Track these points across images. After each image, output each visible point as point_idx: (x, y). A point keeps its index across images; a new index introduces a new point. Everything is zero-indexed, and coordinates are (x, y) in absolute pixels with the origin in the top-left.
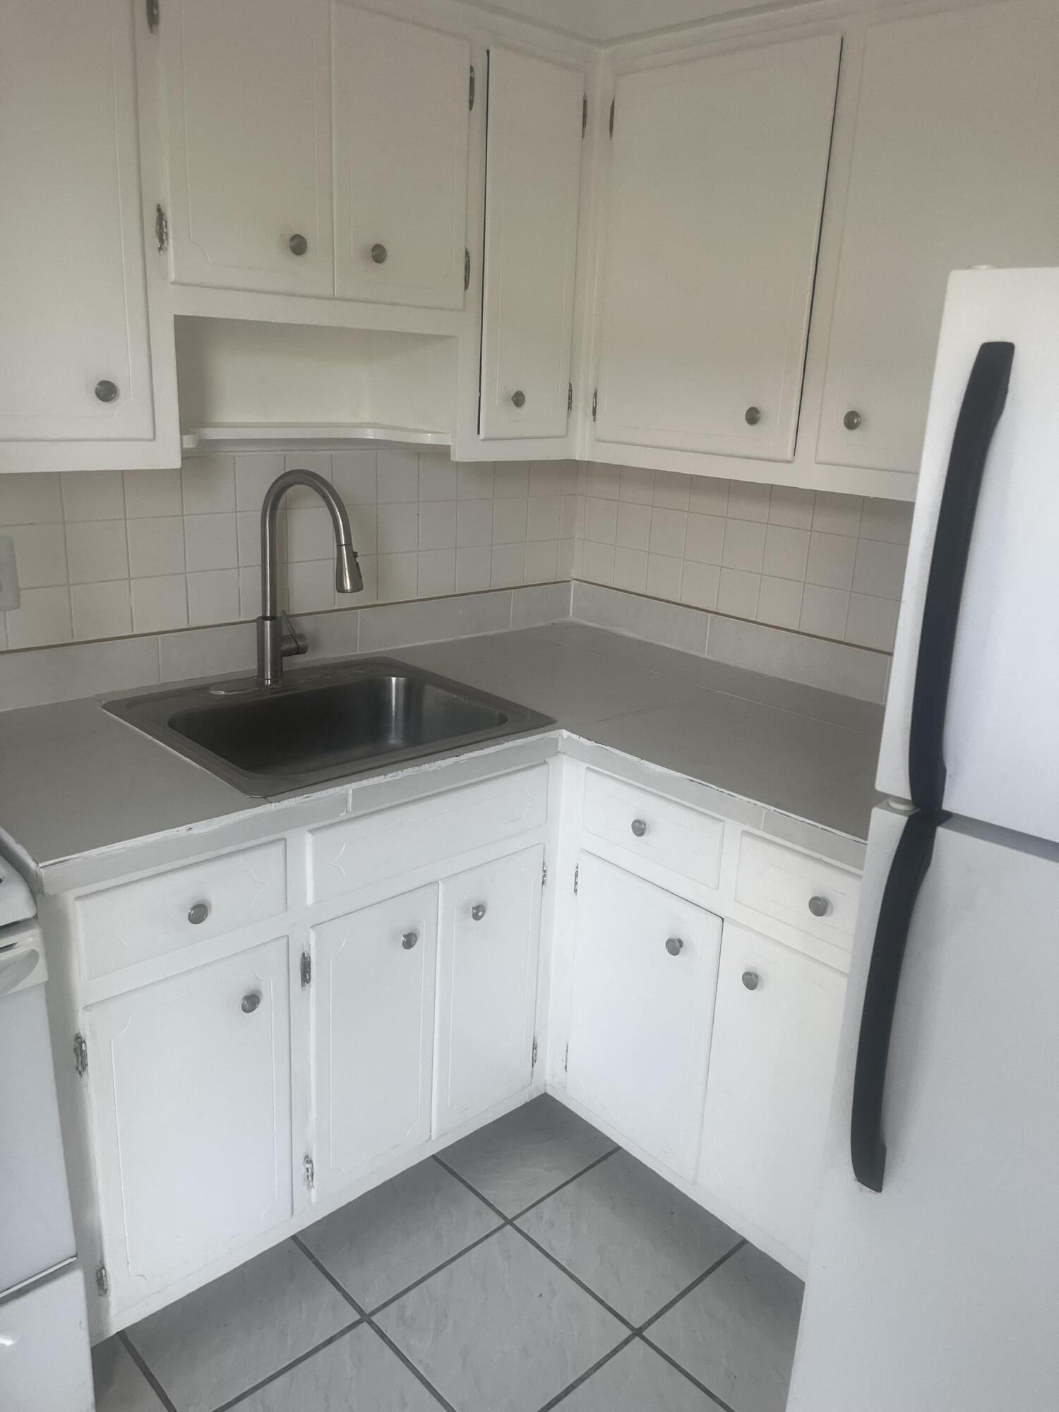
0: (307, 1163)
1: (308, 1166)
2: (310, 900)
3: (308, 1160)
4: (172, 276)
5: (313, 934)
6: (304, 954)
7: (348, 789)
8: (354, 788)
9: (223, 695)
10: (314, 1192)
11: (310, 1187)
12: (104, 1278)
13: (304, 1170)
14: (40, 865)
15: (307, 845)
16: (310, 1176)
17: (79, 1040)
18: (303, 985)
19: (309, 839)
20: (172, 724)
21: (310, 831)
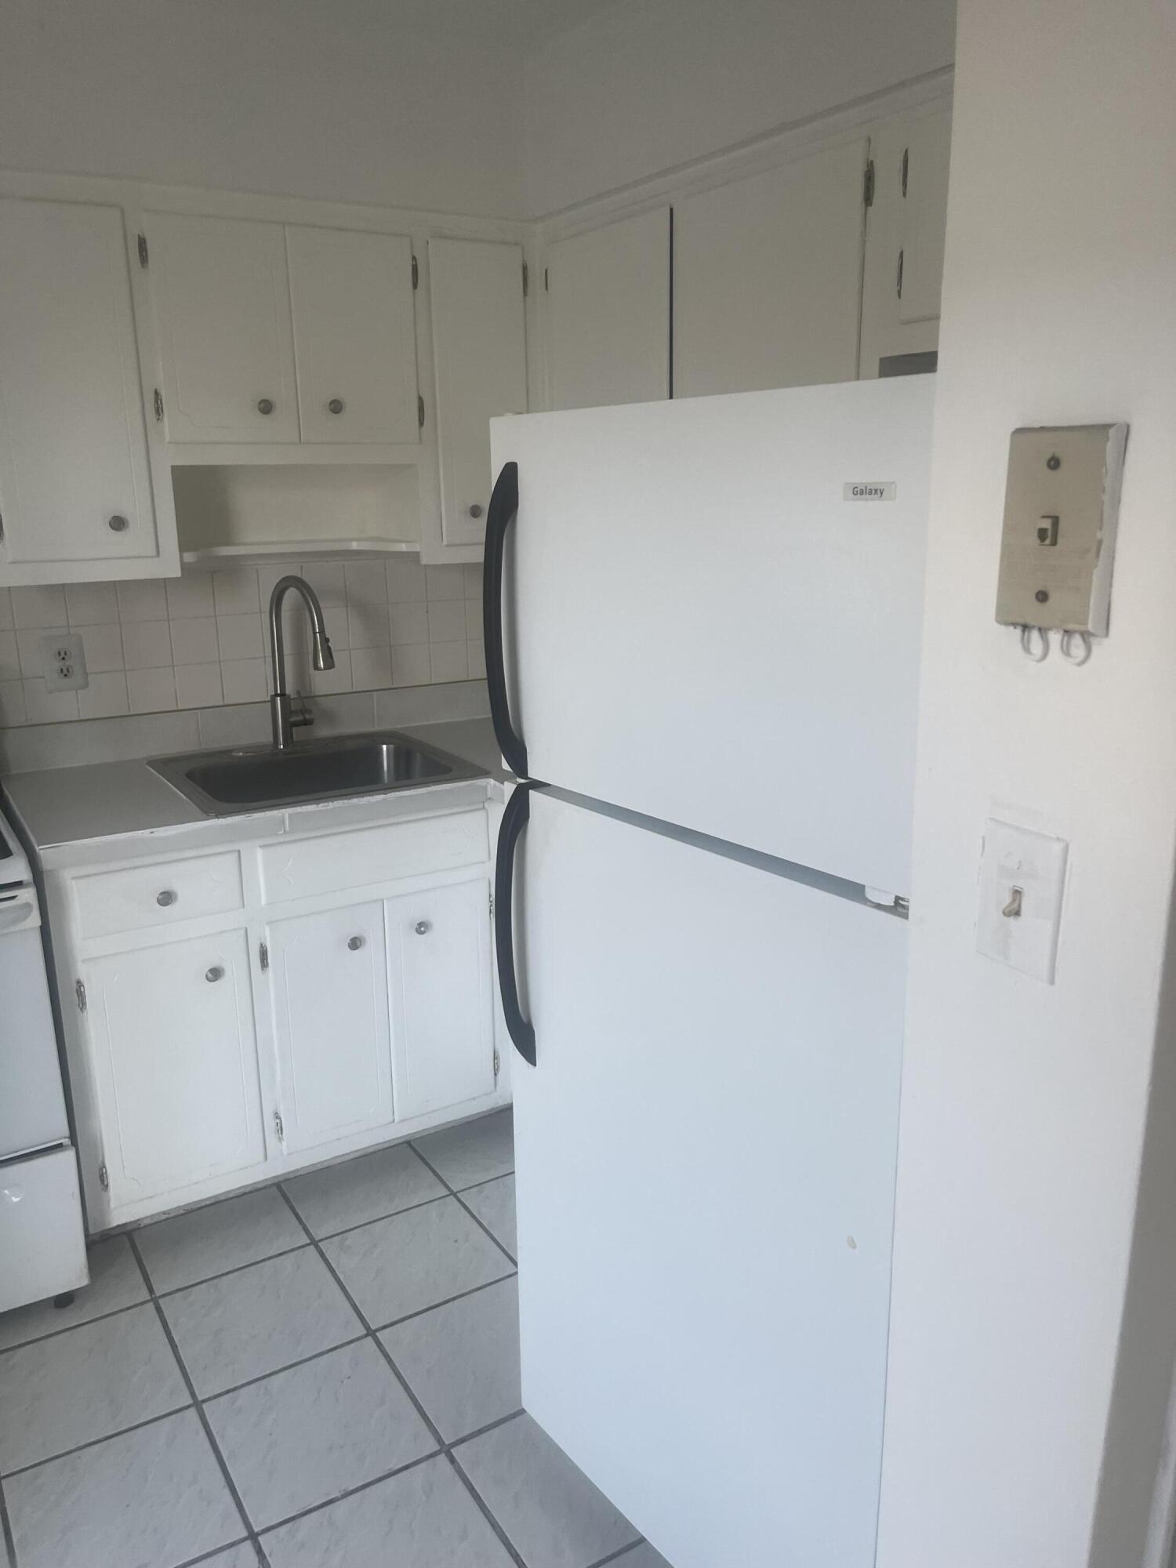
0: (277, 1118)
1: (278, 1121)
2: (263, 901)
3: (277, 1116)
4: (168, 439)
5: (267, 930)
6: (261, 945)
7: (286, 813)
8: (291, 812)
9: (240, 757)
10: (284, 1143)
11: (280, 1139)
12: (105, 1176)
13: (274, 1124)
14: (40, 847)
15: (258, 858)
16: (280, 1130)
17: (79, 983)
18: (263, 970)
19: (260, 854)
20: (190, 775)
21: (261, 847)
